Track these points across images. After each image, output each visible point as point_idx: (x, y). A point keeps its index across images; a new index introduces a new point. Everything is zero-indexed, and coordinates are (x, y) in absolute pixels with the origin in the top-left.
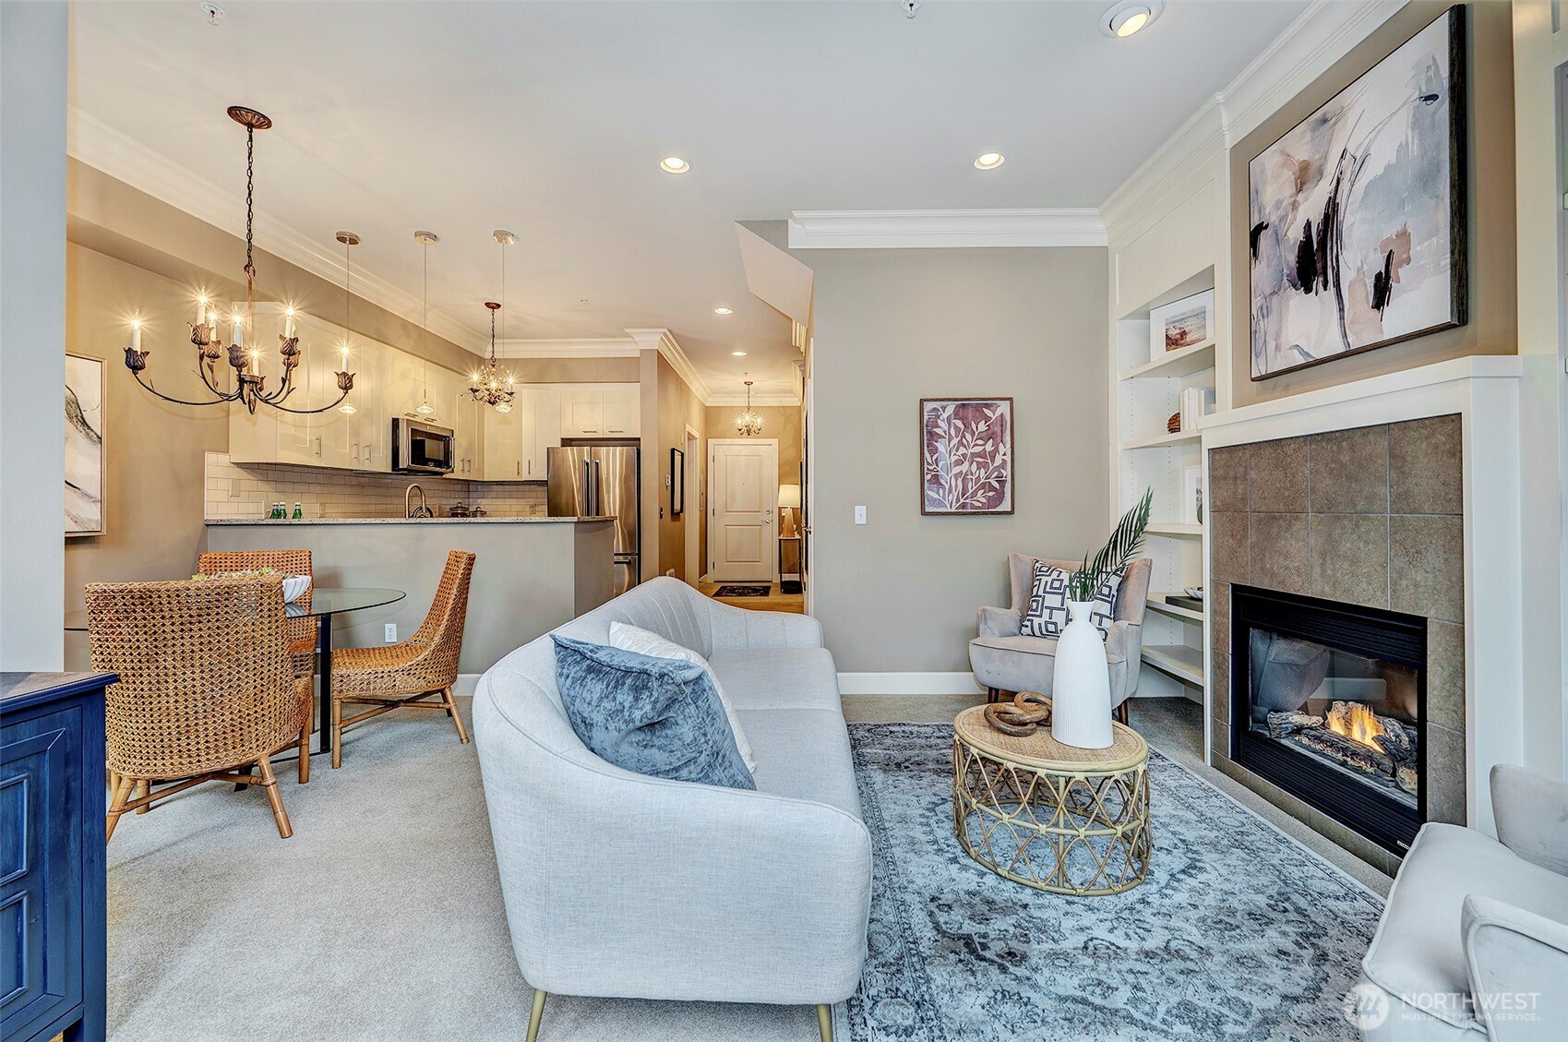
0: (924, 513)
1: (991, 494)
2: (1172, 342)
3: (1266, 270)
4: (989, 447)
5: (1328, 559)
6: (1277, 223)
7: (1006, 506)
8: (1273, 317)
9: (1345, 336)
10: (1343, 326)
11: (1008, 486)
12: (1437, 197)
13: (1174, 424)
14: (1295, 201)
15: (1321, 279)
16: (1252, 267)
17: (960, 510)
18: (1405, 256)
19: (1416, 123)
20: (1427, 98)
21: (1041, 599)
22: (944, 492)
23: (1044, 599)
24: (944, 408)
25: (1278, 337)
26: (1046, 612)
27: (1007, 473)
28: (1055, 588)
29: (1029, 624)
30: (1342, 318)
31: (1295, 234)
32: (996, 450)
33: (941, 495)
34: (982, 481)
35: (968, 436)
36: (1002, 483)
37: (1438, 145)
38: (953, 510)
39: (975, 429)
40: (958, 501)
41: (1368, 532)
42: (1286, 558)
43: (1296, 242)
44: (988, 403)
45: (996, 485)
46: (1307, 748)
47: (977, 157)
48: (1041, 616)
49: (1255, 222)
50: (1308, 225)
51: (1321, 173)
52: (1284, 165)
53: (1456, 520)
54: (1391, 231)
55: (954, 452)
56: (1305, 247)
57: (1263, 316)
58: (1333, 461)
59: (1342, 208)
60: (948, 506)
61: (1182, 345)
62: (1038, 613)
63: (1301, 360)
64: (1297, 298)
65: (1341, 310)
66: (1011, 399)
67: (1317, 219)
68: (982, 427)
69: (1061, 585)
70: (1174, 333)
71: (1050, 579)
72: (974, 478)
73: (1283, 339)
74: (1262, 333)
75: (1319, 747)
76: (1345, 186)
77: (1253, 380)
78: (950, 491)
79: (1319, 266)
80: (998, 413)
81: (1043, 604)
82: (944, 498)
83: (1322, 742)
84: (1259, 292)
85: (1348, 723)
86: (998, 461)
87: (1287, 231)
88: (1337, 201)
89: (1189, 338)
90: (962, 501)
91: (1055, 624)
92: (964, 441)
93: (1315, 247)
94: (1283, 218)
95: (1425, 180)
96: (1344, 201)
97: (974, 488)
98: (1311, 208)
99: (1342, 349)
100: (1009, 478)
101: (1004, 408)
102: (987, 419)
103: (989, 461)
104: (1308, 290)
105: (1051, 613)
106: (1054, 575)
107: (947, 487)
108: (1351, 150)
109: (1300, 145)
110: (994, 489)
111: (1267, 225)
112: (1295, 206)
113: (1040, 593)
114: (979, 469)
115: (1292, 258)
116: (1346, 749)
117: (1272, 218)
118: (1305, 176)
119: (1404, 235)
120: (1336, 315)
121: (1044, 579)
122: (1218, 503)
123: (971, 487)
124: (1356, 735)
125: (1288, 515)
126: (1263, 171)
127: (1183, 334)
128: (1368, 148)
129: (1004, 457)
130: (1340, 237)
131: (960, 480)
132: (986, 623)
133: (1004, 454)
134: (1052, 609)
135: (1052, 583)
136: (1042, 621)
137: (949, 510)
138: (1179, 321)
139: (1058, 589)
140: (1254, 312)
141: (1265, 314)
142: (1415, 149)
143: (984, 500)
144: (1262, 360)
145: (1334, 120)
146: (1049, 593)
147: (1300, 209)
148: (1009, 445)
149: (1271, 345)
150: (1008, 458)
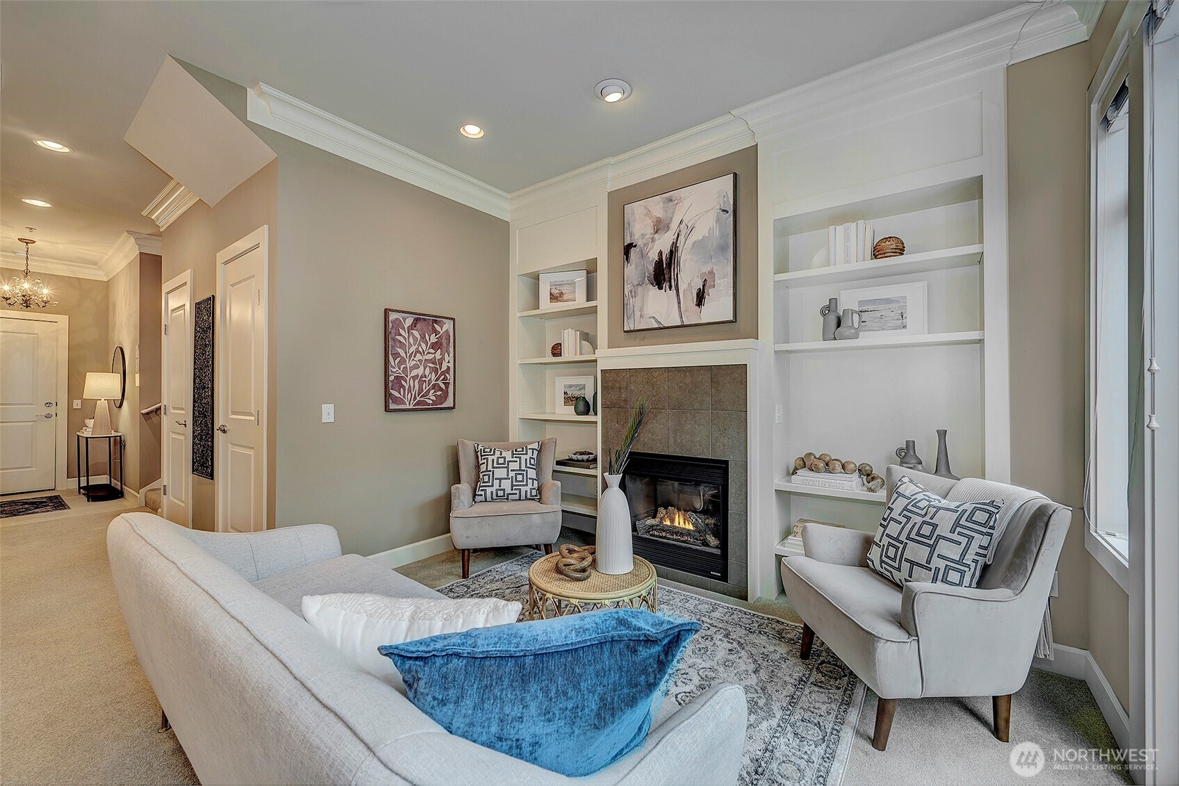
0: (387, 409)
1: (439, 393)
2: (554, 298)
3: (634, 271)
4: (438, 356)
5: (678, 434)
6: (642, 246)
7: (449, 403)
8: (639, 298)
9: (681, 317)
10: (680, 311)
11: (451, 387)
12: (728, 259)
13: (557, 350)
14: (653, 237)
15: (668, 284)
16: (625, 267)
17: (417, 407)
18: (712, 284)
19: (718, 220)
20: (723, 211)
21: (491, 473)
22: (404, 391)
23: (493, 473)
24: (405, 319)
25: (641, 310)
26: (496, 483)
27: (450, 377)
28: (501, 464)
29: (483, 493)
30: (679, 307)
31: (654, 256)
32: (443, 359)
33: (402, 394)
34: (433, 382)
35: (423, 345)
36: (447, 385)
37: (727, 235)
38: (411, 407)
39: (428, 341)
40: (415, 398)
41: (700, 419)
42: (653, 434)
43: (653, 260)
44: (437, 320)
45: (443, 386)
46: (657, 536)
47: (463, 125)
48: (492, 486)
49: (628, 241)
50: (661, 253)
51: (668, 228)
52: (646, 215)
53: (743, 413)
54: (706, 269)
55: (412, 357)
56: (659, 264)
57: (632, 297)
58: (681, 382)
59: (680, 249)
60: (407, 403)
61: (561, 301)
62: (490, 484)
63: (656, 326)
64: (653, 291)
65: (679, 303)
66: (453, 319)
67: (666, 252)
68: (433, 339)
69: (505, 461)
70: (555, 292)
71: (495, 457)
72: (427, 380)
73: (645, 312)
74: (632, 306)
75: (664, 534)
76: (682, 238)
77: (625, 332)
78: (409, 391)
79: (667, 277)
80: (444, 329)
81: (493, 476)
82: (404, 396)
83: (664, 531)
84: (629, 282)
85: (672, 521)
86: (444, 368)
87: (649, 252)
88: (678, 245)
89: (565, 297)
90: (418, 399)
91: (504, 490)
92: (420, 348)
93: (665, 266)
94: (646, 245)
95: (723, 249)
96: (682, 246)
97: (427, 388)
98: (663, 244)
99: (679, 323)
100: (452, 381)
101: (448, 326)
102: (436, 332)
103: (438, 367)
104: (660, 288)
105: (500, 482)
106: (497, 454)
107: (407, 388)
108: (685, 221)
109: (656, 206)
110: (441, 389)
111: (635, 246)
112: (653, 240)
113: (490, 468)
114: (431, 373)
115: (651, 268)
116: (681, 532)
117: (640, 243)
118: (660, 227)
119: (711, 273)
120: (676, 305)
121: (490, 458)
122: (608, 403)
123: (425, 387)
124: (676, 524)
125: (655, 410)
126: (633, 213)
127: (561, 294)
128: (694, 224)
129: (448, 365)
130: (679, 264)
131: (417, 381)
132: (459, 499)
133: (449, 362)
134: (500, 479)
135: (497, 461)
136: (493, 489)
137: (408, 407)
138: (559, 285)
139: (503, 464)
140: (626, 292)
141: (633, 295)
142: (717, 233)
143: (434, 398)
144: (631, 321)
145: (676, 202)
146: (496, 468)
147: (656, 242)
148: (452, 355)
149: (638, 314)
150: (451, 365)
